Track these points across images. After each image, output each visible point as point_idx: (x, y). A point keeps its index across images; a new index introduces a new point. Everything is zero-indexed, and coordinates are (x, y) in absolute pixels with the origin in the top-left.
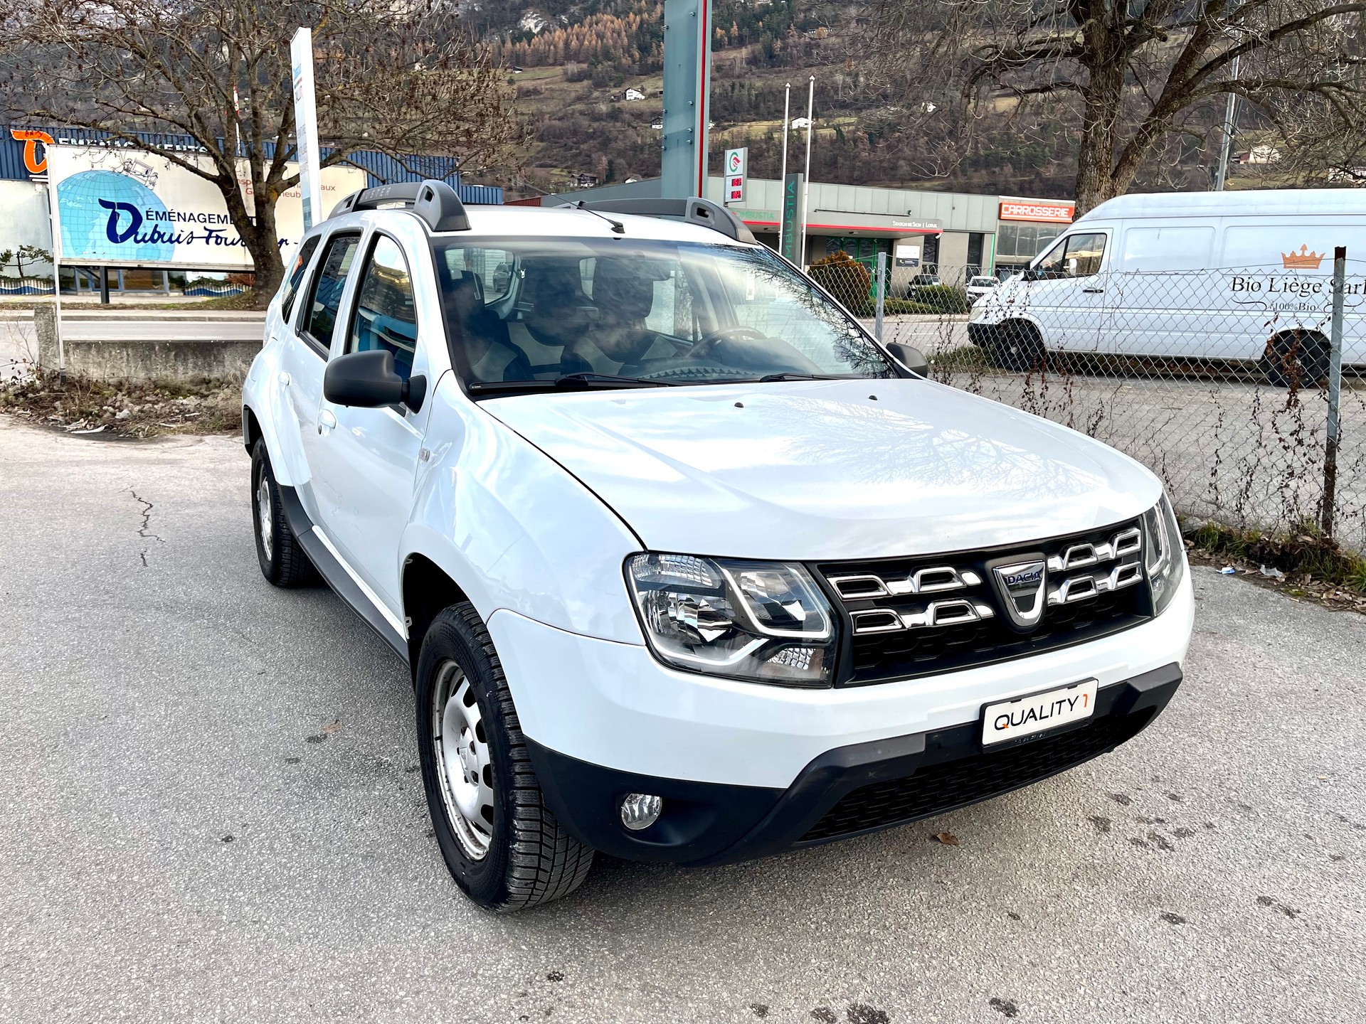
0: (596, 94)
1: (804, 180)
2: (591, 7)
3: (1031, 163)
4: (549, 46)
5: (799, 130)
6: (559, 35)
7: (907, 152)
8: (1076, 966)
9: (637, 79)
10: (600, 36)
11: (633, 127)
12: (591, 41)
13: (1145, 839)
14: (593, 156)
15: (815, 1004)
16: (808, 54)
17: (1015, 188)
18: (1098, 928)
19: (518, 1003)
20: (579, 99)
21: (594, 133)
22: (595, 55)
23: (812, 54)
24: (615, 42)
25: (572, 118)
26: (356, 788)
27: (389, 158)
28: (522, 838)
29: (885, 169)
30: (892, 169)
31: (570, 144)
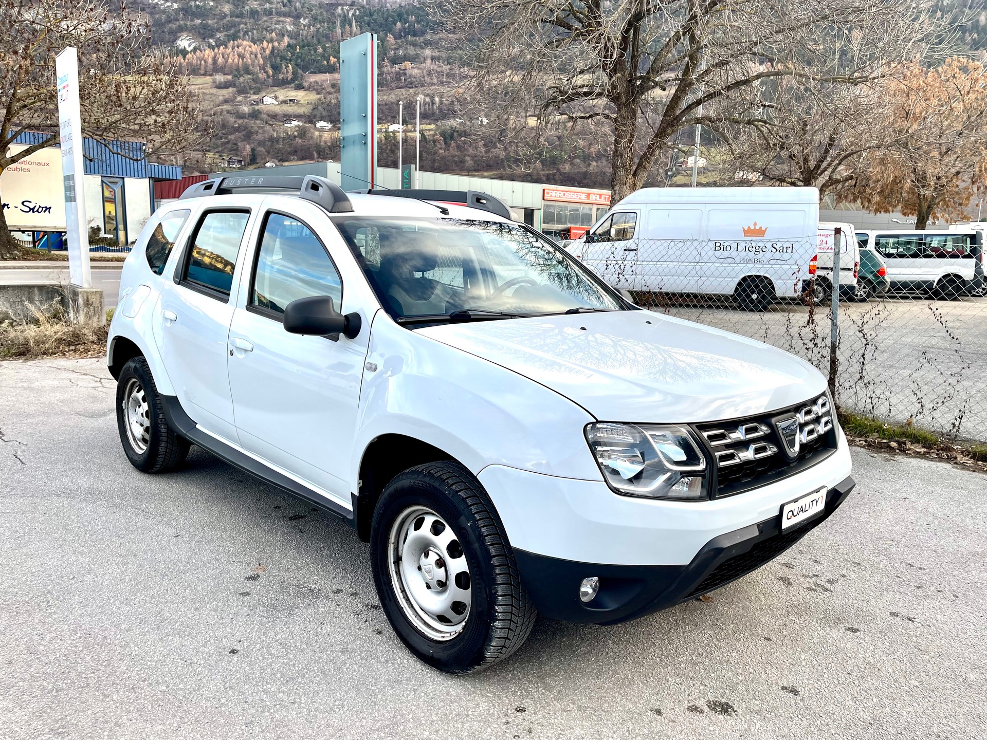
0: (239, 98)
1: (416, 169)
2: (233, 34)
3: (553, 162)
4: (201, 62)
5: (394, 132)
6: (208, 54)
7: (471, 151)
8: (816, 662)
9: (271, 89)
10: (241, 56)
11: (270, 125)
12: (233, 59)
13: (814, 587)
14: (239, 144)
15: (686, 704)
16: (398, 79)
17: (544, 178)
18: (816, 640)
19: (507, 728)
20: (226, 101)
21: (239, 127)
22: (238, 70)
23: (401, 80)
24: (253, 62)
25: (221, 115)
26: (305, 607)
27: (95, 141)
28: (500, 618)
29: (456, 162)
30: (461, 162)
31: (220, 134)
